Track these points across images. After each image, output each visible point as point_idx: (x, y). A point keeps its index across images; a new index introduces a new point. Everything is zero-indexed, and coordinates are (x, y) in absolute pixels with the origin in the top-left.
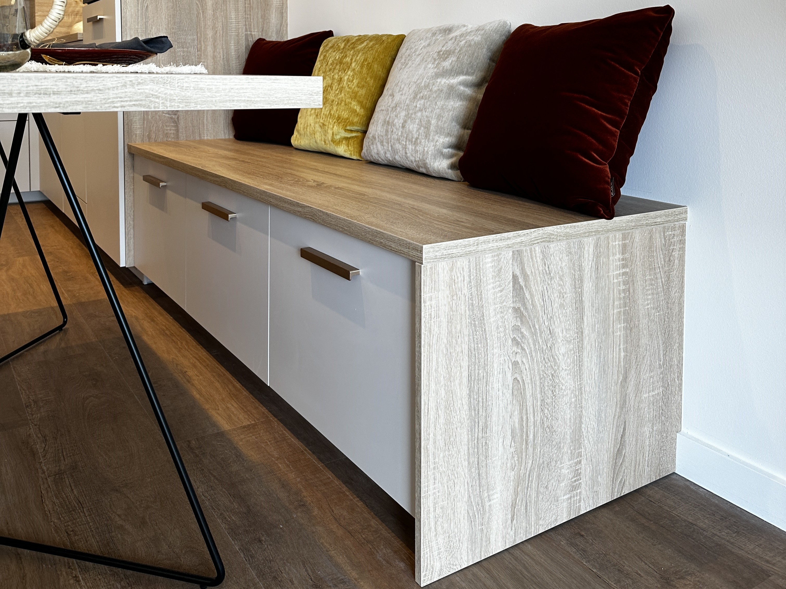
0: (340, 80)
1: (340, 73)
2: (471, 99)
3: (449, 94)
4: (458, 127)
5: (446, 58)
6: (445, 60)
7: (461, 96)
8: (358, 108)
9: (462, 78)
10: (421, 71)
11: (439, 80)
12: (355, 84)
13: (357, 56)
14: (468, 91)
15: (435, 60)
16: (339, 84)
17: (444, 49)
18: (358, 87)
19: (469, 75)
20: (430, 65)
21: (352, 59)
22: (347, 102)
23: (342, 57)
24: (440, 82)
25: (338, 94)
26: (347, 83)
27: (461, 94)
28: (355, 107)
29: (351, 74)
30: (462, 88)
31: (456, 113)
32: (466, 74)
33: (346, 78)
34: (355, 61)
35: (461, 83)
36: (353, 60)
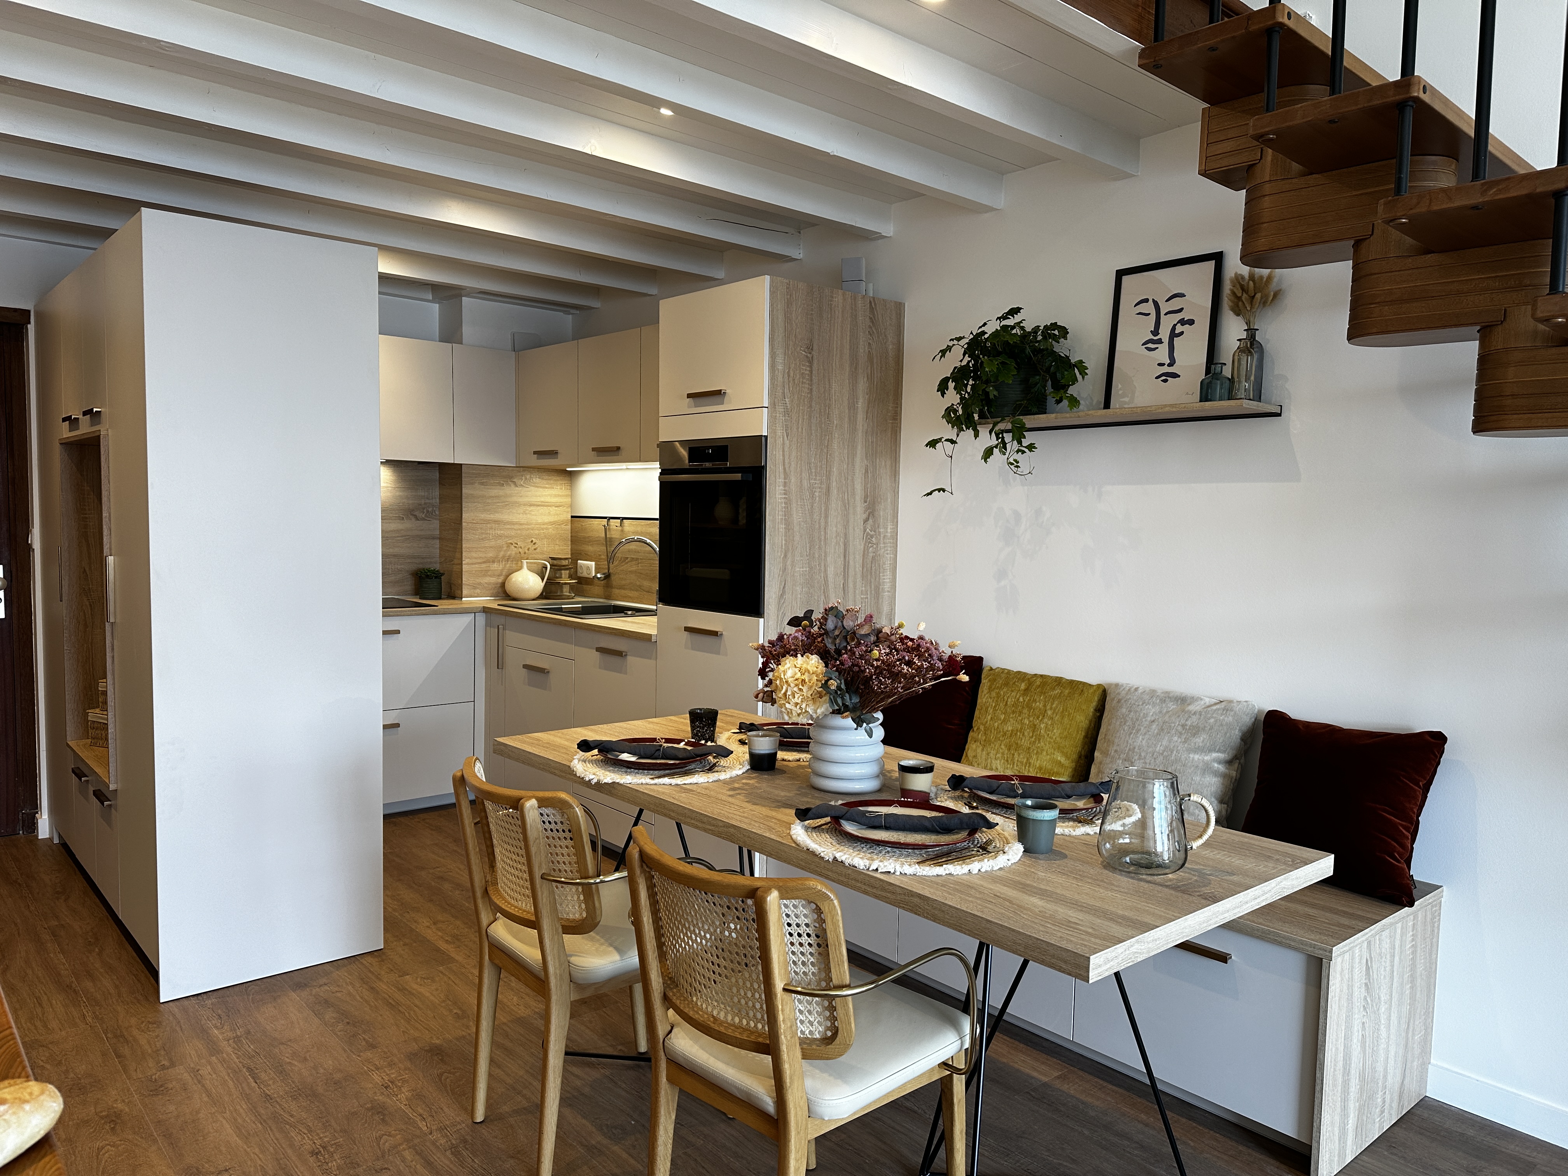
0: (1034, 728)
1: (1031, 719)
2: (1224, 776)
3: (1205, 770)
4: (1216, 802)
5: (1195, 734)
6: (1194, 735)
7: (1216, 773)
8: (1063, 760)
9: (1215, 755)
10: (1165, 743)
11: (1191, 756)
12: (1057, 734)
13: (1052, 704)
14: (1221, 768)
15: (1181, 733)
16: (1034, 731)
17: (1189, 723)
18: (1061, 738)
19: (1221, 752)
20: (1176, 738)
21: (1045, 706)
22: (1049, 752)
23: (1029, 700)
24: (1193, 758)
25: (1034, 742)
26: (1046, 732)
27: (1216, 771)
28: (1059, 758)
29: (1050, 723)
30: (1216, 765)
31: (1213, 789)
32: (1217, 752)
33: (1042, 726)
34: (1051, 709)
35: (1215, 760)
36: (1048, 707)
